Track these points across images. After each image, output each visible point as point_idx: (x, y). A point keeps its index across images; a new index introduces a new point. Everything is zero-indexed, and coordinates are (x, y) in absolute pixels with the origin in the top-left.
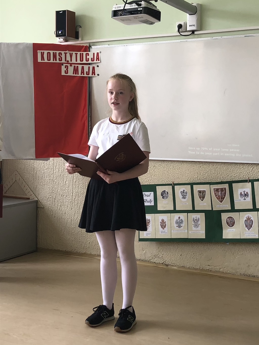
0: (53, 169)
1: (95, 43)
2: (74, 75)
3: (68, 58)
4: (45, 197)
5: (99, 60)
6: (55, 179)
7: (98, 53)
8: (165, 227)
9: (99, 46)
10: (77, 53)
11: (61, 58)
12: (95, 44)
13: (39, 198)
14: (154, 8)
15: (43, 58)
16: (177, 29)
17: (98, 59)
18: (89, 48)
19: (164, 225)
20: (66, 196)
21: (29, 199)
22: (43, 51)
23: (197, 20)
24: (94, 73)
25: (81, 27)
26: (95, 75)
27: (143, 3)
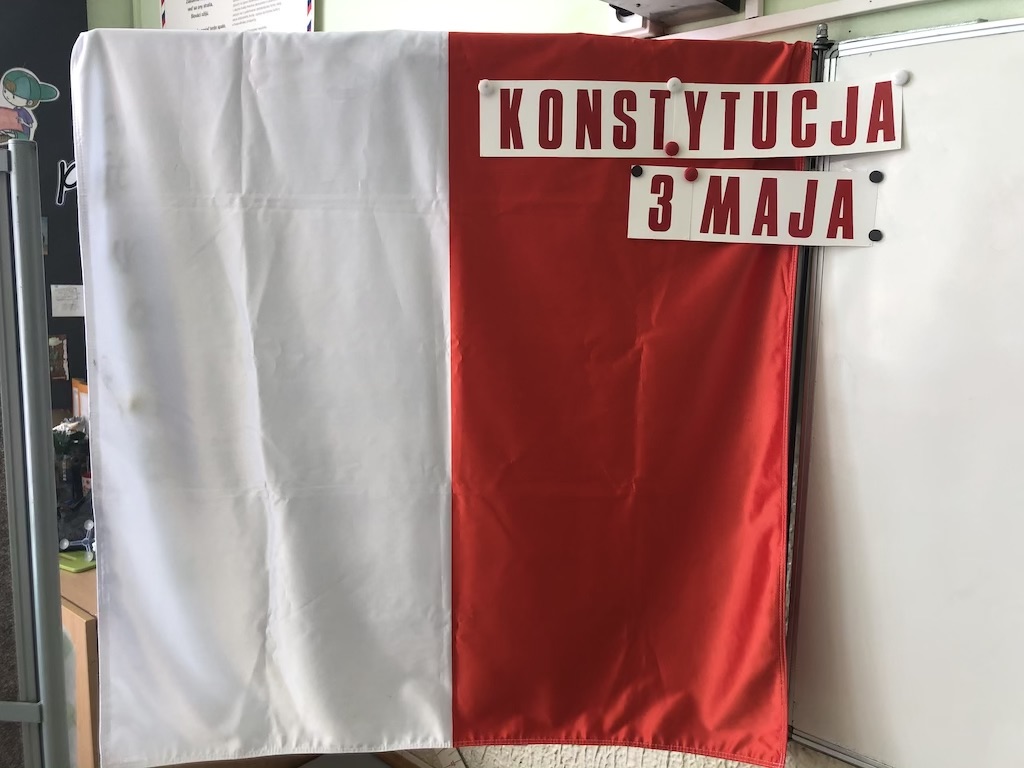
1: (858, 24)
2: (711, 237)
3: (677, 128)
5: (889, 137)
7: (883, 92)
9: (899, 37)
10: (737, 95)
11: (631, 124)
12: (864, 25)
15: (510, 129)
17: (884, 124)
18: (820, 59)
22: (511, 85)
24: (842, 222)
26: (848, 234)
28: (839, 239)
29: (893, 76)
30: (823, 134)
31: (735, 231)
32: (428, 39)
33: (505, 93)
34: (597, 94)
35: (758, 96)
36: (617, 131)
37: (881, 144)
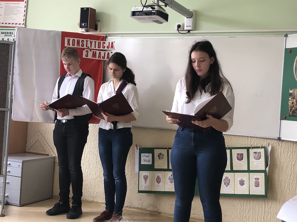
1: (110, 35)
2: (93, 58)
3: (89, 45)
8: (160, 182)
9: (114, 37)
10: (96, 42)
12: (111, 35)
14: (164, 12)
15: (69, 43)
16: (176, 28)
17: (112, 47)
18: (106, 38)
19: (160, 180)
21: (48, 155)
22: (69, 38)
23: (193, 23)
25: (99, 21)
27: (156, 7)
29: (113, 42)
30: (106, 47)
31: (96, 58)
32: (59, 32)
34: (79, 40)
35: (99, 42)
36: (82, 45)
37: (112, 49)
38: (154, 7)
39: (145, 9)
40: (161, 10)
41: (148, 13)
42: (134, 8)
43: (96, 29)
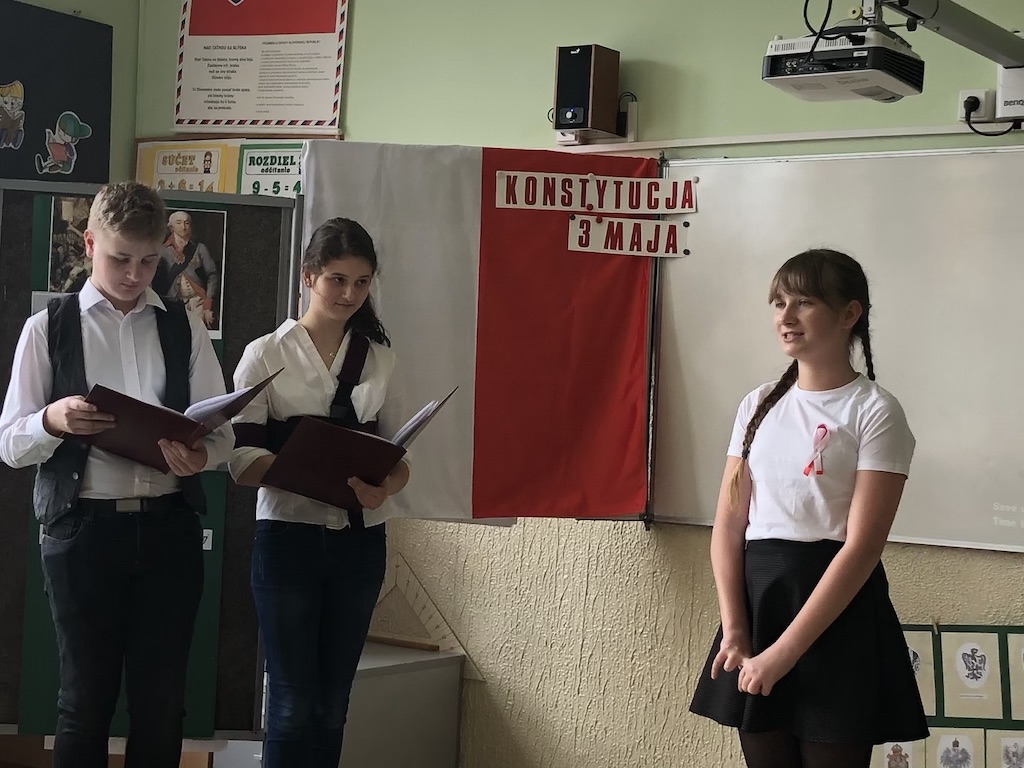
0: (520, 554)
1: (678, 153)
2: (609, 251)
3: (592, 197)
4: (490, 646)
5: (691, 206)
6: (525, 586)
7: (688, 184)
9: (694, 161)
10: (621, 183)
11: (570, 194)
12: (682, 153)
13: (471, 646)
14: (903, 51)
15: (511, 194)
16: (961, 112)
17: (688, 200)
18: (661, 167)
19: (903, 765)
20: (563, 647)
21: (435, 649)
22: (512, 174)
24: (672, 245)
25: (634, 98)
26: (675, 251)
27: (869, 34)
28: (671, 254)
29: (691, 179)
30: (662, 203)
31: (621, 248)
32: (474, 149)
33: (509, 177)
34: (553, 179)
35: (632, 183)
36: (563, 197)
37: (687, 209)
38: (860, 34)
39: (823, 46)
40: (891, 45)
41: (833, 63)
42: (775, 42)
43: (620, 130)
